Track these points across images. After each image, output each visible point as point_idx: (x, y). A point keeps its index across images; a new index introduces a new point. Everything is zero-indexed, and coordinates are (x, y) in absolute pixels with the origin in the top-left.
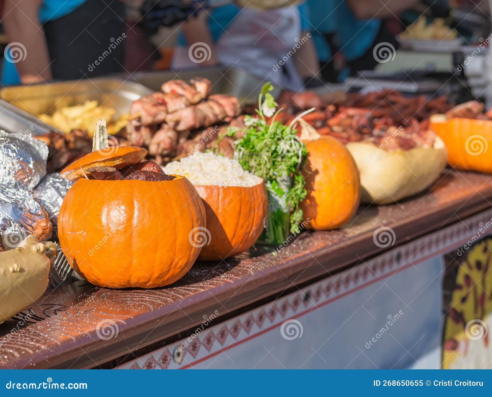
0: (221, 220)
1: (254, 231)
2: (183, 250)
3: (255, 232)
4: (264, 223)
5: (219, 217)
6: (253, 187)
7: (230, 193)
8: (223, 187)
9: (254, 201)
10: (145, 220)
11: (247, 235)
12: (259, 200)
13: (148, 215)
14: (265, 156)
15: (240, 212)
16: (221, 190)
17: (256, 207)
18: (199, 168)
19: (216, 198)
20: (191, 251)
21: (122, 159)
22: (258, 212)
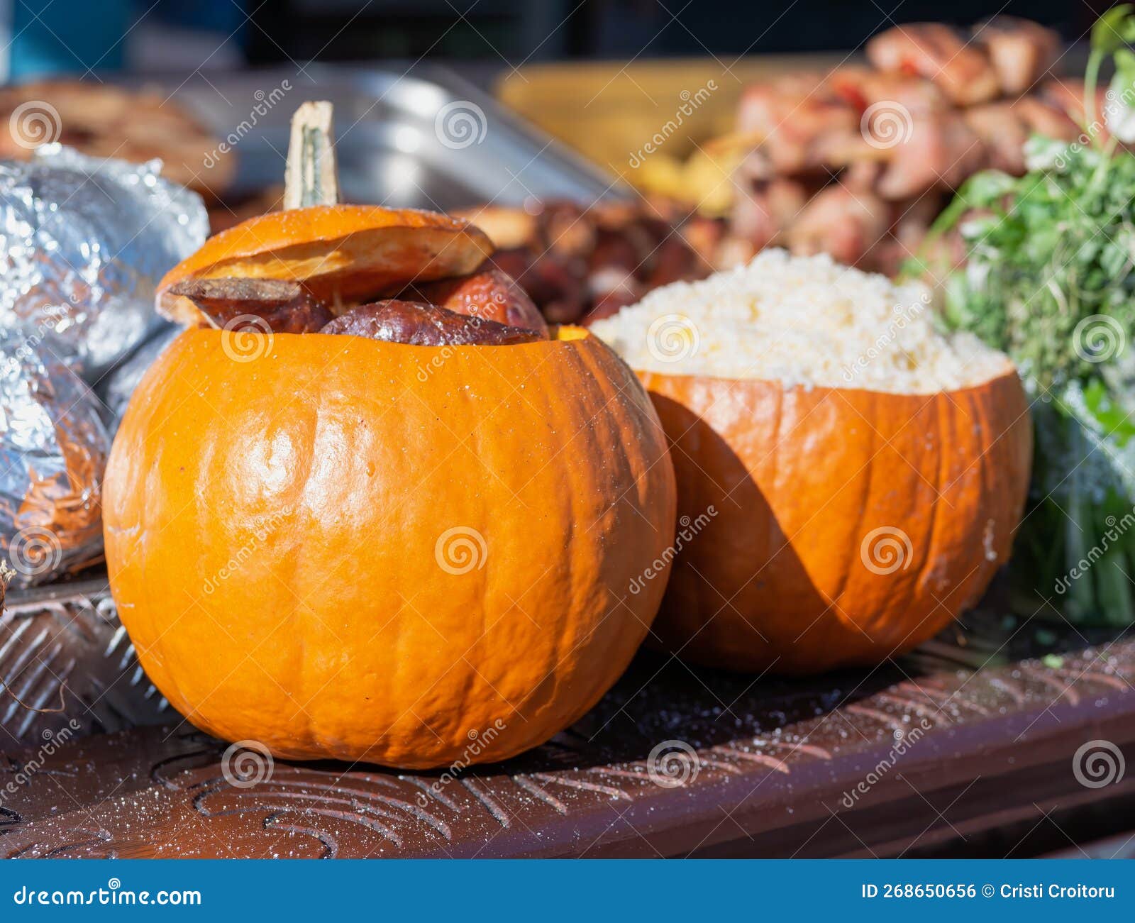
0: (784, 516)
1: (936, 570)
2: (520, 629)
3: (941, 573)
4: (988, 541)
5: (775, 505)
6: (934, 399)
7: (825, 415)
8: (799, 389)
9: (938, 448)
10: (352, 496)
11: (904, 584)
12: (964, 449)
13: (365, 479)
14: (1054, 283)
15: (865, 493)
16: (790, 399)
17: (944, 474)
18: (744, 313)
19: (767, 432)
20: (559, 634)
21: (338, 254)
22: (954, 499)
